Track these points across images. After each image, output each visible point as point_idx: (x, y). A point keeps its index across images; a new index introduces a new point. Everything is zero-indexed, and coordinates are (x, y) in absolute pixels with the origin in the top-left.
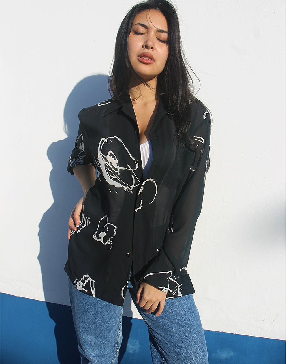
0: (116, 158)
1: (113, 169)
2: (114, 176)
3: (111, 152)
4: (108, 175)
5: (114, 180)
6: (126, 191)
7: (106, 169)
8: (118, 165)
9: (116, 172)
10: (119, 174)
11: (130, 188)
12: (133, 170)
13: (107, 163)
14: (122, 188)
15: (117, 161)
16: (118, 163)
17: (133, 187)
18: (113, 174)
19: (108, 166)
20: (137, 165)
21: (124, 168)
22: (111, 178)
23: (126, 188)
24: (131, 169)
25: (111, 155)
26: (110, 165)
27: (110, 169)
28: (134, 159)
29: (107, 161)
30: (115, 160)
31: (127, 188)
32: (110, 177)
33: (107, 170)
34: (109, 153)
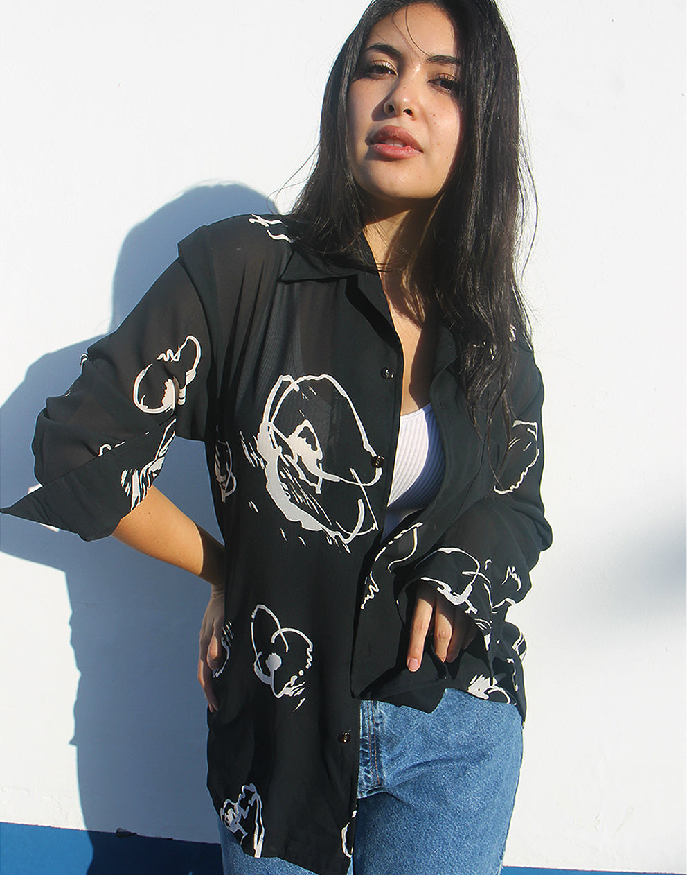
0: (318, 444)
1: (302, 477)
2: (303, 496)
3: (306, 423)
4: (285, 490)
5: (303, 506)
6: (331, 543)
7: (281, 473)
8: (321, 465)
9: (311, 484)
10: (318, 491)
11: (346, 536)
12: (365, 485)
13: (288, 457)
14: (323, 533)
15: (319, 454)
16: (320, 459)
17: (353, 535)
18: (302, 490)
19: (288, 465)
20: (379, 472)
21: (336, 479)
22: (293, 500)
23: (332, 534)
24: (360, 484)
25: (305, 434)
26: (294, 462)
27: (295, 474)
28: (374, 454)
29: (287, 450)
30: (314, 448)
31: (337, 537)
32: (290, 497)
33: (284, 477)
34: (299, 429)
